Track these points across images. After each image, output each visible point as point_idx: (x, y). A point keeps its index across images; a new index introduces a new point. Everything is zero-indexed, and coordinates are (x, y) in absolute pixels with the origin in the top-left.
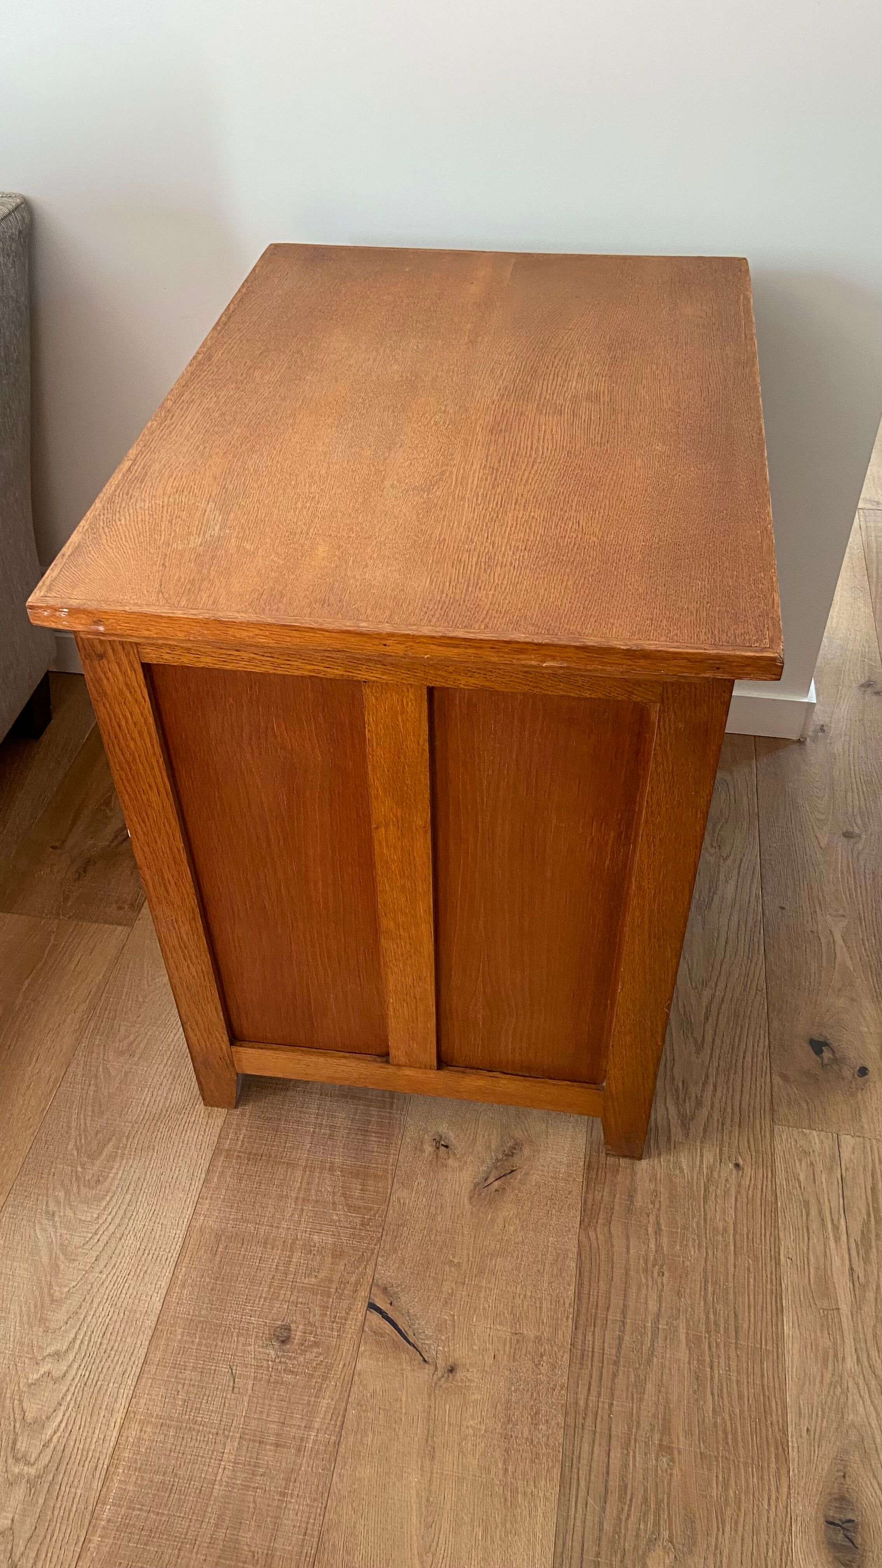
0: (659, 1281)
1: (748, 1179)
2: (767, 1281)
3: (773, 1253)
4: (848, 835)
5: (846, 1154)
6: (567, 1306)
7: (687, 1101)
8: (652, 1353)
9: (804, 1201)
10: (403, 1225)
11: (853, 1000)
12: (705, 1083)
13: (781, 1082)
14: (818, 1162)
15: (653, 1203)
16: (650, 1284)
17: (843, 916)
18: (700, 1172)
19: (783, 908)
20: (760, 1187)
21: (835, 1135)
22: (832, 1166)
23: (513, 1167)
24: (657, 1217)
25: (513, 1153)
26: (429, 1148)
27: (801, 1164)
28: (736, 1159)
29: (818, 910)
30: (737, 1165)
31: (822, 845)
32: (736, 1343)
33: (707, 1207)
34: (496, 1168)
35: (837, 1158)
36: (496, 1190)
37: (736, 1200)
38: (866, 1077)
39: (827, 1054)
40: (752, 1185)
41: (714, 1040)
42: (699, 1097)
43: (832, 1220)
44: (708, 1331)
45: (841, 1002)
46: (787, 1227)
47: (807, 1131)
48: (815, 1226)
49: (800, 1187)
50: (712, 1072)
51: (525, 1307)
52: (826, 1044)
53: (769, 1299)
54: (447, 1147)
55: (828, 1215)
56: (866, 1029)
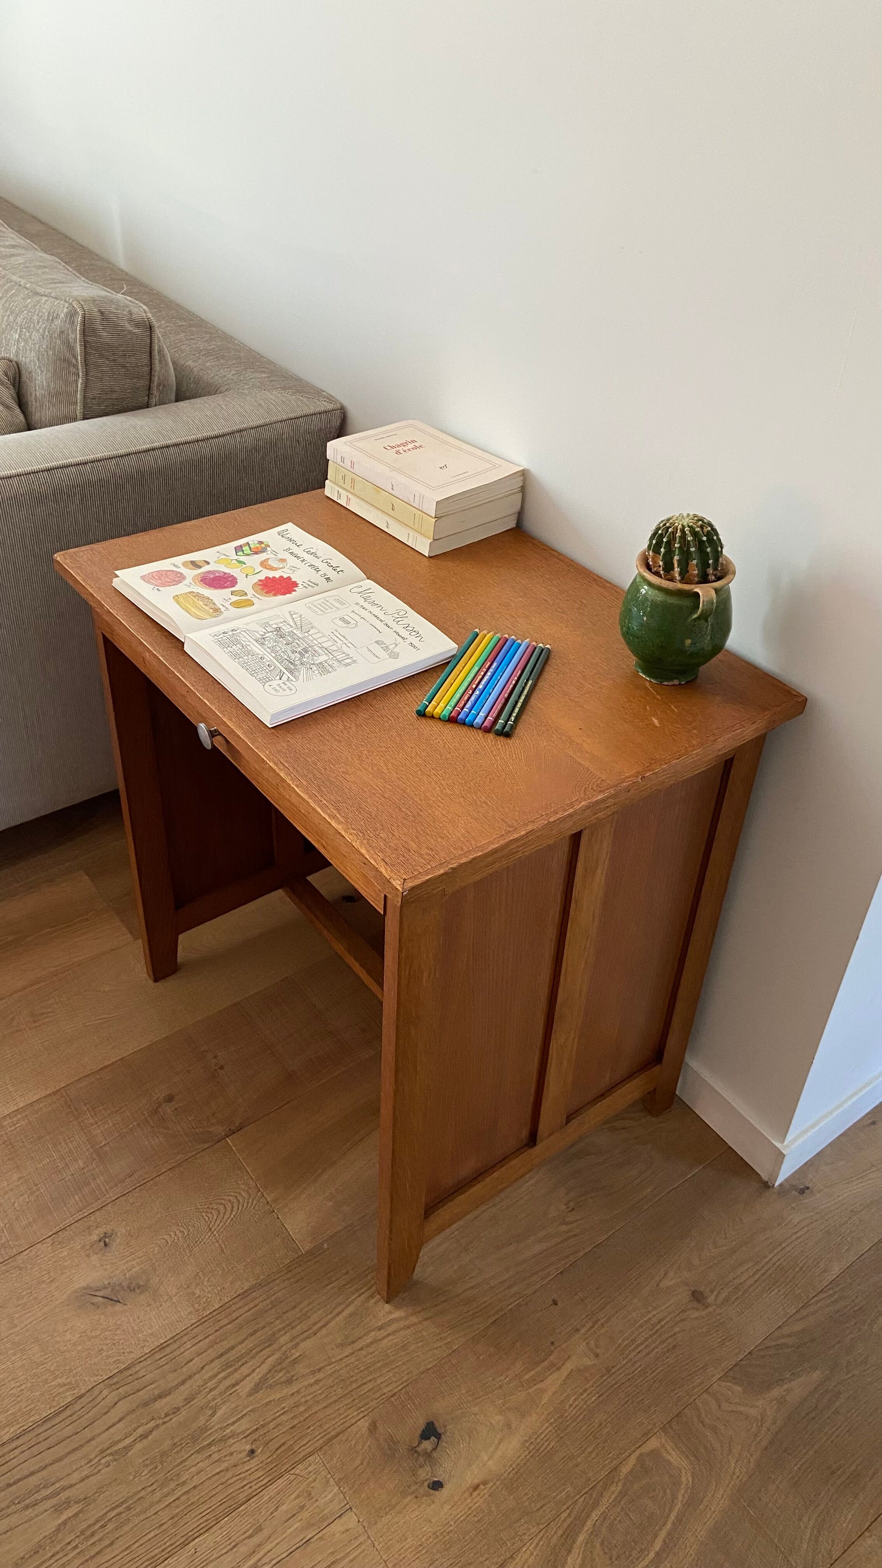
0: (100, 1467)
1: (247, 1468)
2: (161, 1546)
3: (190, 1533)
4: (697, 1297)
5: (337, 1527)
6: (32, 1419)
7: (283, 1372)
8: (35, 1505)
9: (260, 1525)
10: (20, 1269)
11: (509, 1426)
12: (313, 1373)
13: (364, 1430)
14: (308, 1511)
15: (166, 1415)
16: (93, 1463)
17: (597, 1356)
18: (223, 1429)
19: (555, 1303)
20: (245, 1483)
21: (348, 1507)
22: (313, 1525)
23: (122, 1298)
24: (157, 1426)
25: (134, 1290)
26: (95, 1237)
27: (295, 1499)
28: (258, 1447)
29: (583, 1331)
30: (252, 1452)
31: (661, 1285)
32: (87, 1561)
33: (193, 1456)
34: (112, 1290)
35: (325, 1524)
36: (93, 1304)
37: (218, 1473)
38: (432, 1492)
39: (427, 1445)
40: (242, 1476)
41: (361, 1349)
42: (295, 1378)
43: (260, 1559)
44: (82, 1533)
45: (497, 1419)
46: (224, 1529)
47: (332, 1482)
48: (243, 1549)
49: (272, 1513)
50: (329, 1370)
51: (11, 1392)
52: (438, 1436)
53: (144, 1559)
54: (106, 1245)
55: (262, 1553)
56: (486, 1458)
